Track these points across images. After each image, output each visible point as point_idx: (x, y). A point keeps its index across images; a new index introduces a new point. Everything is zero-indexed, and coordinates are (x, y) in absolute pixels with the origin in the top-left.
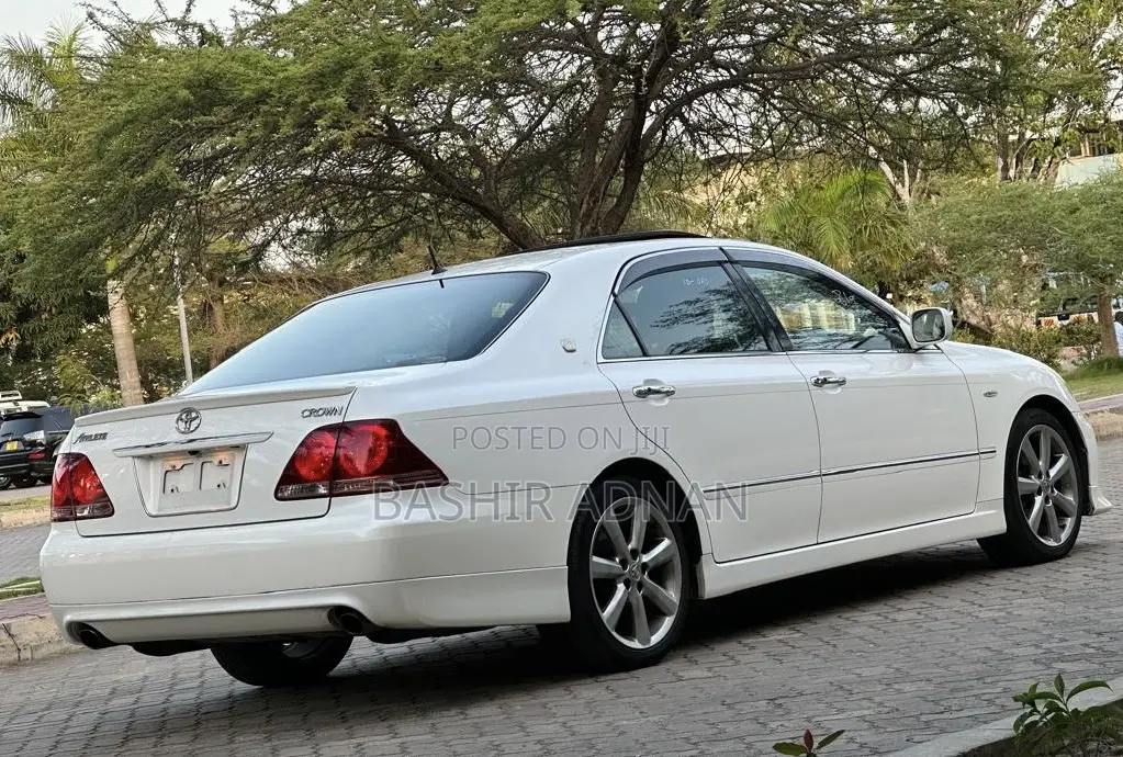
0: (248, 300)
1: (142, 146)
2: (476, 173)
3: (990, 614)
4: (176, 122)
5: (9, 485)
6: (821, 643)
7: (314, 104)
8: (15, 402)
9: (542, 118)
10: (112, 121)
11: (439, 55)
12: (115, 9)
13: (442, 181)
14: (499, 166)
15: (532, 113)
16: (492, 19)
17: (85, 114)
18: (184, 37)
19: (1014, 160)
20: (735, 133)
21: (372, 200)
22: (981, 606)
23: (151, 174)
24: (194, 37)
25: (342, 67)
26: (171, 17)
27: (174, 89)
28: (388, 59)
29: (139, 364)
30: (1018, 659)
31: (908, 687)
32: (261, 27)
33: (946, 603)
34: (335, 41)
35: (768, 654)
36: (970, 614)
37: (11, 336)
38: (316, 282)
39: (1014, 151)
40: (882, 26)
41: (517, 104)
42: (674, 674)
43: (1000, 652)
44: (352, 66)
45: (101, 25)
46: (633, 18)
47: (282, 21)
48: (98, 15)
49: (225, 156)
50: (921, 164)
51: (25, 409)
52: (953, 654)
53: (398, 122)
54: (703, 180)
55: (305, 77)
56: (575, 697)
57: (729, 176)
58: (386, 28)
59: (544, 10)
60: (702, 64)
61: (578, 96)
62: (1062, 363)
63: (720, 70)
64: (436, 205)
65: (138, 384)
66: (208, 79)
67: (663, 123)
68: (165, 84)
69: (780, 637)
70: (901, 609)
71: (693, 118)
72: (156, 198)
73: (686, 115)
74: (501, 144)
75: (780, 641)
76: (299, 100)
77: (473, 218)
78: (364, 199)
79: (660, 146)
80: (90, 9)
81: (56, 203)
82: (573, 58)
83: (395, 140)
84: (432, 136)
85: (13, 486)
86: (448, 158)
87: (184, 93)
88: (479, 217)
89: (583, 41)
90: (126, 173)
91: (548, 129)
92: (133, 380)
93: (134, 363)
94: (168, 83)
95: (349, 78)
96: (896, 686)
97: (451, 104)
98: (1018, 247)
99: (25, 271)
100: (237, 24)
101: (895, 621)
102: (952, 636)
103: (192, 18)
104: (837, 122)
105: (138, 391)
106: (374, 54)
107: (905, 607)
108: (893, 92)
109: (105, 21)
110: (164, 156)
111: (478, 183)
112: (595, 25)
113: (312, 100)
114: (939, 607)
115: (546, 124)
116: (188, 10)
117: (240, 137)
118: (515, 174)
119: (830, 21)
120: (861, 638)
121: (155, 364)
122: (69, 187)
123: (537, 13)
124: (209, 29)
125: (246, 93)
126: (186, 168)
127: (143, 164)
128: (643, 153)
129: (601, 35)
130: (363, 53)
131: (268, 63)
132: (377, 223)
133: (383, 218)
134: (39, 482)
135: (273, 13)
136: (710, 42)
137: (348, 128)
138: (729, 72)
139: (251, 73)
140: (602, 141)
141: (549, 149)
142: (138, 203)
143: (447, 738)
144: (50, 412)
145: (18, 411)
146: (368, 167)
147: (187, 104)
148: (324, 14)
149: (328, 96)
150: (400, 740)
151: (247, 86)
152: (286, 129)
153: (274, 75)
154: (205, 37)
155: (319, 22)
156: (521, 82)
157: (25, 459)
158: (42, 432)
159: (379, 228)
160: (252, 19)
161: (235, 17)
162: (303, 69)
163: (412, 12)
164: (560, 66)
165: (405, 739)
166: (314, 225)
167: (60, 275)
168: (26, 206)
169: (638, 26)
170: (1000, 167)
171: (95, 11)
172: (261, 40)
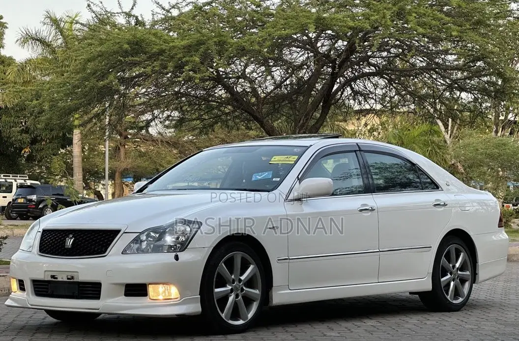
0: (137, 147)
1: (103, 67)
2: (254, 100)
3: (470, 326)
4: (121, 58)
5: (17, 218)
6: (390, 329)
7: (185, 59)
8: (25, 180)
9: (287, 79)
10: (92, 55)
11: (245, 44)
13: (237, 101)
14: (265, 98)
15: (283, 76)
16: (272, 30)
17: (79, 50)
18: (129, 21)
19: (501, 129)
20: (374, 97)
21: (204, 106)
22: (466, 323)
23: (106, 81)
24: (133, 22)
25: (200, 43)
26: (124, 11)
27: (122, 44)
28: (221, 42)
29: (83, 170)
32: (166, 20)
33: (449, 320)
35: (366, 330)
36: (461, 325)
37: (27, 150)
38: (169, 143)
39: (502, 123)
40: (449, 56)
41: (275, 71)
42: (322, 333)
44: (204, 44)
45: (92, 10)
46: (335, 38)
47: (174, 19)
48: (92, 5)
49: (140, 77)
50: (459, 122)
51: (29, 184)
53: (221, 71)
54: (357, 118)
56: (277, 337)
57: (369, 116)
58: (222, 28)
59: (297, 28)
60: (363, 63)
61: (304, 71)
62: (512, 225)
63: (371, 67)
64: (233, 112)
65: (81, 180)
66: (137, 41)
67: (342, 87)
68: (118, 41)
69: (372, 324)
70: (429, 320)
71: (356, 88)
72: (107, 92)
73: (353, 86)
74: (266, 88)
75: (372, 326)
76: (178, 56)
77: (249, 121)
78: (200, 105)
79: (339, 99)
81: (62, 89)
82: (304, 53)
83: (218, 80)
84: (236, 80)
85: (18, 218)
86: (241, 92)
87: (126, 46)
88: (252, 120)
89: (310, 45)
90: (95, 79)
91: (288, 85)
92: (79, 177)
93: (81, 169)
94: (120, 41)
95: (202, 48)
97: (246, 66)
98: (499, 167)
99: (43, 118)
100: (153, 18)
101: (426, 324)
102: (452, 333)
103: (133, 13)
104: (423, 98)
105: (81, 182)
106: (215, 40)
108: (450, 88)
109: (94, 8)
110: (113, 73)
111: (253, 105)
112: (317, 39)
113: (184, 57)
114: (446, 321)
115: (288, 82)
116: (132, 8)
117: (149, 69)
118: (271, 103)
120: (409, 329)
121: (89, 172)
122: (68, 82)
124: (140, 19)
125: (154, 50)
126: (122, 80)
127: (103, 76)
128: (331, 101)
130: (211, 38)
131: (166, 37)
132: (204, 117)
133: (208, 115)
134: (31, 218)
135: (170, 15)
136: (369, 54)
138: (376, 69)
139: (158, 41)
140: (313, 92)
141: (288, 93)
142: (98, 94)
144: (40, 187)
145: (26, 184)
146: (204, 91)
147: (126, 52)
148: (193, 18)
149: (192, 56)
151: (155, 46)
153: (168, 44)
154: (139, 23)
155: (192, 22)
156: (279, 61)
157: (26, 207)
158: (35, 196)
159: (205, 119)
160: (160, 16)
161: (153, 15)
162: (182, 42)
163: (234, 22)
164: (299, 55)
166: (176, 114)
167: (59, 122)
168: (48, 88)
169: (336, 42)
170: (494, 130)
171: (90, 3)
172: (163, 27)
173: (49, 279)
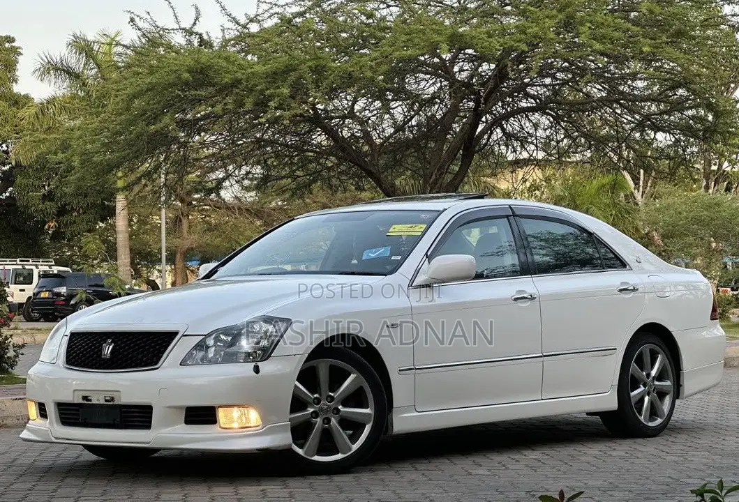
0: (205, 218)
1: (155, 106)
2: (366, 148)
3: (673, 458)
4: (179, 93)
5: (40, 318)
6: (561, 463)
7: (268, 91)
8: (50, 266)
9: (412, 117)
10: (138, 88)
11: (353, 69)
12: (148, 17)
13: (343, 150)
14: (382, 144)
15: (406, 114)
16: (390, 50)
18: (190, 40)
19: (713, 183)
20: (535, 141)
21: (296, 158)
22: (667, 453)
23: (159, 126)
24: (196, 42)
25: (289, 69)
26: (183, 26)
27: (180, 72)
28: (319, 68)
29: (131, 250)
30: (690, 485)
31: (617, 494)
32: (239, 39)
33: (644, 449)
34: (286, 53)
35: (527, 466)
36: (660, 457)
37: (52, 225)
38: (249, 210)
39: (714, 175)
40: (638, 82)
41: (397, 107)
42: (466, 471)
43: (678, 480)
44: (295, 70)
45: (138, 27)
46: (478, 60)
47: (253, 37)
48: (137, 19)
50: (653, 174)
51: (56, 272)
52: (647, 478)
53: (320, 109)
54: (511, 170)
55: (264, 74)
56: (402, 477)
57: (528, 168)
58: (319, 48)
59: (424, 48)
60: (519, 94)
61: (437, 106)
62: (731, 316)
63: (529, 99)
64: (338, 165)
65: (129, 264)
66: (202, 68)
67: (490, 129)
68: (174, 69)
70: (614, 450)
71: (509, 128)
72: (161, 141)
73: (505, 126)
74: (383, 132)
75: (535, 459)
76: (259, 88)
77: (360, 177)
78: (291, 157)
79: (486, 144)
80: (133, 15)
81: (97, 137)
82: (436, 81)
83: (317, 121)
84: (340, 121)
85: (42, 320)
86: (349, 137)
87: (186, 75)
88: (364, 177)
89: (443, 71)
90: (144, 123)
91: (415, 126)
92: (126, 261)
93: (128, 250)
94: (177, 68)
95: (293, 76)
96: (609, 492)
97: (355, 101)
98: (711, 237)
99: (72, 178)
100: (224, 36)
101: (611, 455)
102: (648, 468)
103: (196, 29)
104: (603, 141)
105: (128, 268)
106: (310, 64)
107: (617, 448)
108: (640, 127)
109: (141, 24)
110: (169, 114)
111: (366, 155)
112: (453, 61)
113: (268, 89)
114: (640, 451)
115: (414, 122)
116: (195, 24)
117: (219, 108)
118: (391, 152)
119: (606, 75)
120: (588, 463)
121: (140, 253)
122: (106, 128)
123: (419, 49)
124: (205, 37)
125: (226, 80)
126: (182, 124)
127: (155, 118)
128: (475, 147)
129: (456, 69)
130: (304, 62)
131: (242, 62)
132: (298, 173)
133: (303, 170)
135: (247, 31)
136: (526, 81)
137: (289, 110)
138: (536, 101)
139: (230, 67)
140: (449, 136)
141: (414, 138)
142: (148, 143)
143: (320, 492)
144: (71, 275)
145: (51, 272)
146: (296, 136)
147: (187, 83)
148: (280, 35)
149: (278, 87)
150: (290, 490)
151: (226, 74)
152: (248, 106)
153: (245, 70)
154: (203, 42)
155: (277, 40)
156: (401, 92)
157: (53, 304)
158: (65, 288)
159: (299, 177)
160: (234, 34)
161: (223, 30)
162: (264, 68)
163: (337, 40)
164: (428, 85)
165: (292, 490)
166: (258, 170)
167: (94, 183)
168: (78, 136)
169: (480, 65)
170: (704, 185)
171: (135, 17)
172: (238, 48)
173: (81, 401)
